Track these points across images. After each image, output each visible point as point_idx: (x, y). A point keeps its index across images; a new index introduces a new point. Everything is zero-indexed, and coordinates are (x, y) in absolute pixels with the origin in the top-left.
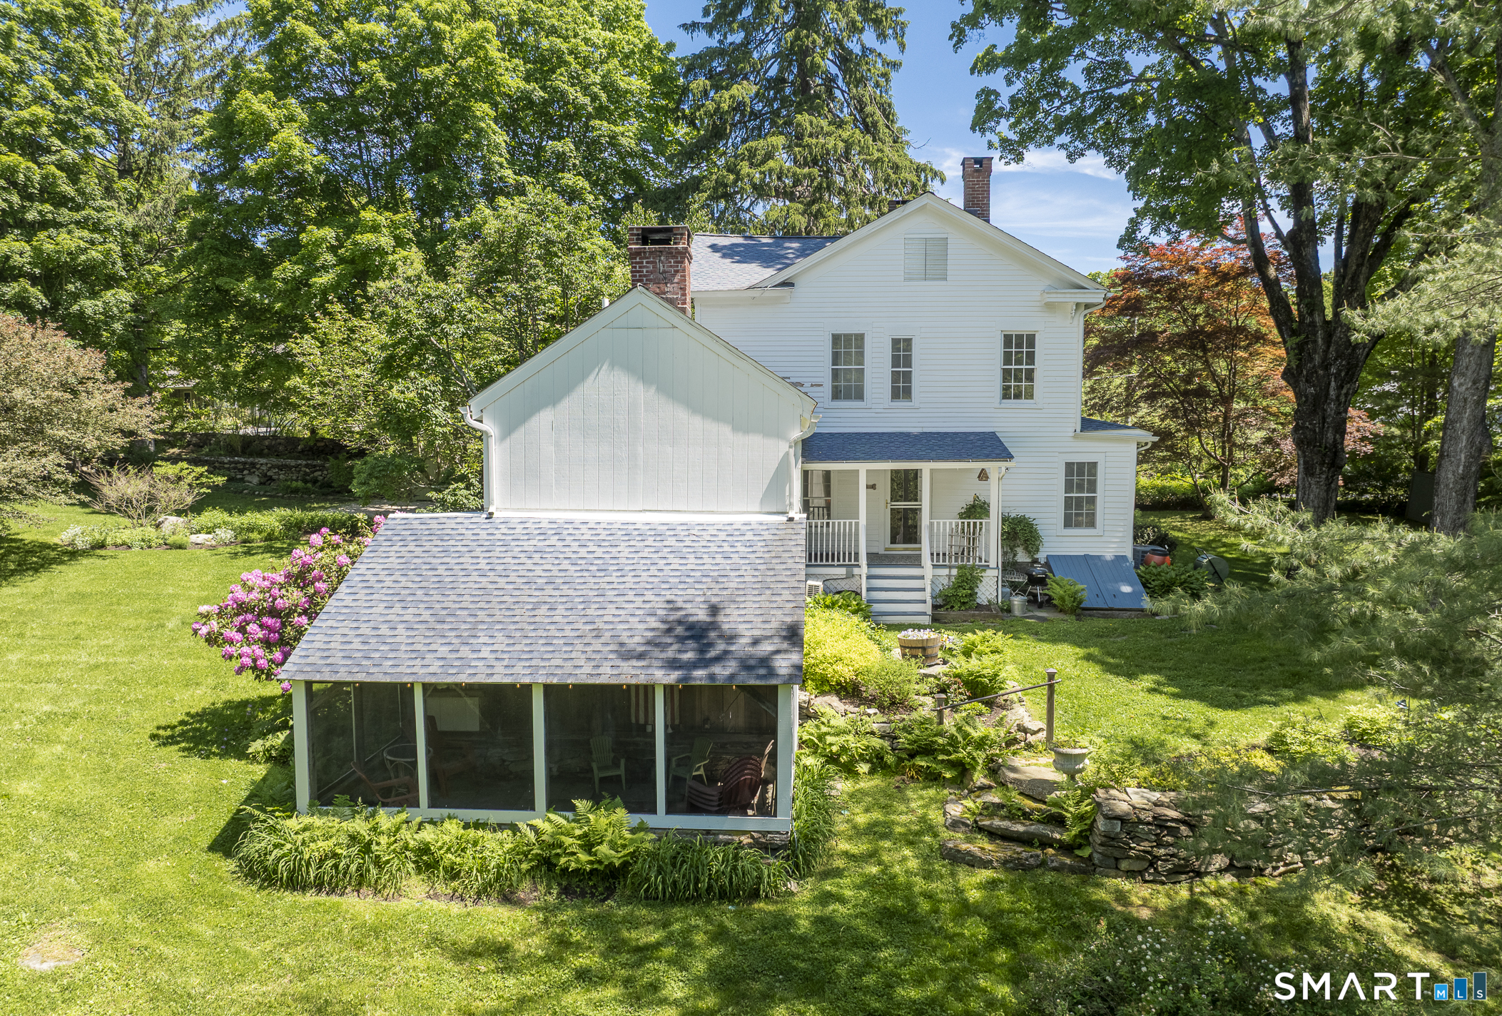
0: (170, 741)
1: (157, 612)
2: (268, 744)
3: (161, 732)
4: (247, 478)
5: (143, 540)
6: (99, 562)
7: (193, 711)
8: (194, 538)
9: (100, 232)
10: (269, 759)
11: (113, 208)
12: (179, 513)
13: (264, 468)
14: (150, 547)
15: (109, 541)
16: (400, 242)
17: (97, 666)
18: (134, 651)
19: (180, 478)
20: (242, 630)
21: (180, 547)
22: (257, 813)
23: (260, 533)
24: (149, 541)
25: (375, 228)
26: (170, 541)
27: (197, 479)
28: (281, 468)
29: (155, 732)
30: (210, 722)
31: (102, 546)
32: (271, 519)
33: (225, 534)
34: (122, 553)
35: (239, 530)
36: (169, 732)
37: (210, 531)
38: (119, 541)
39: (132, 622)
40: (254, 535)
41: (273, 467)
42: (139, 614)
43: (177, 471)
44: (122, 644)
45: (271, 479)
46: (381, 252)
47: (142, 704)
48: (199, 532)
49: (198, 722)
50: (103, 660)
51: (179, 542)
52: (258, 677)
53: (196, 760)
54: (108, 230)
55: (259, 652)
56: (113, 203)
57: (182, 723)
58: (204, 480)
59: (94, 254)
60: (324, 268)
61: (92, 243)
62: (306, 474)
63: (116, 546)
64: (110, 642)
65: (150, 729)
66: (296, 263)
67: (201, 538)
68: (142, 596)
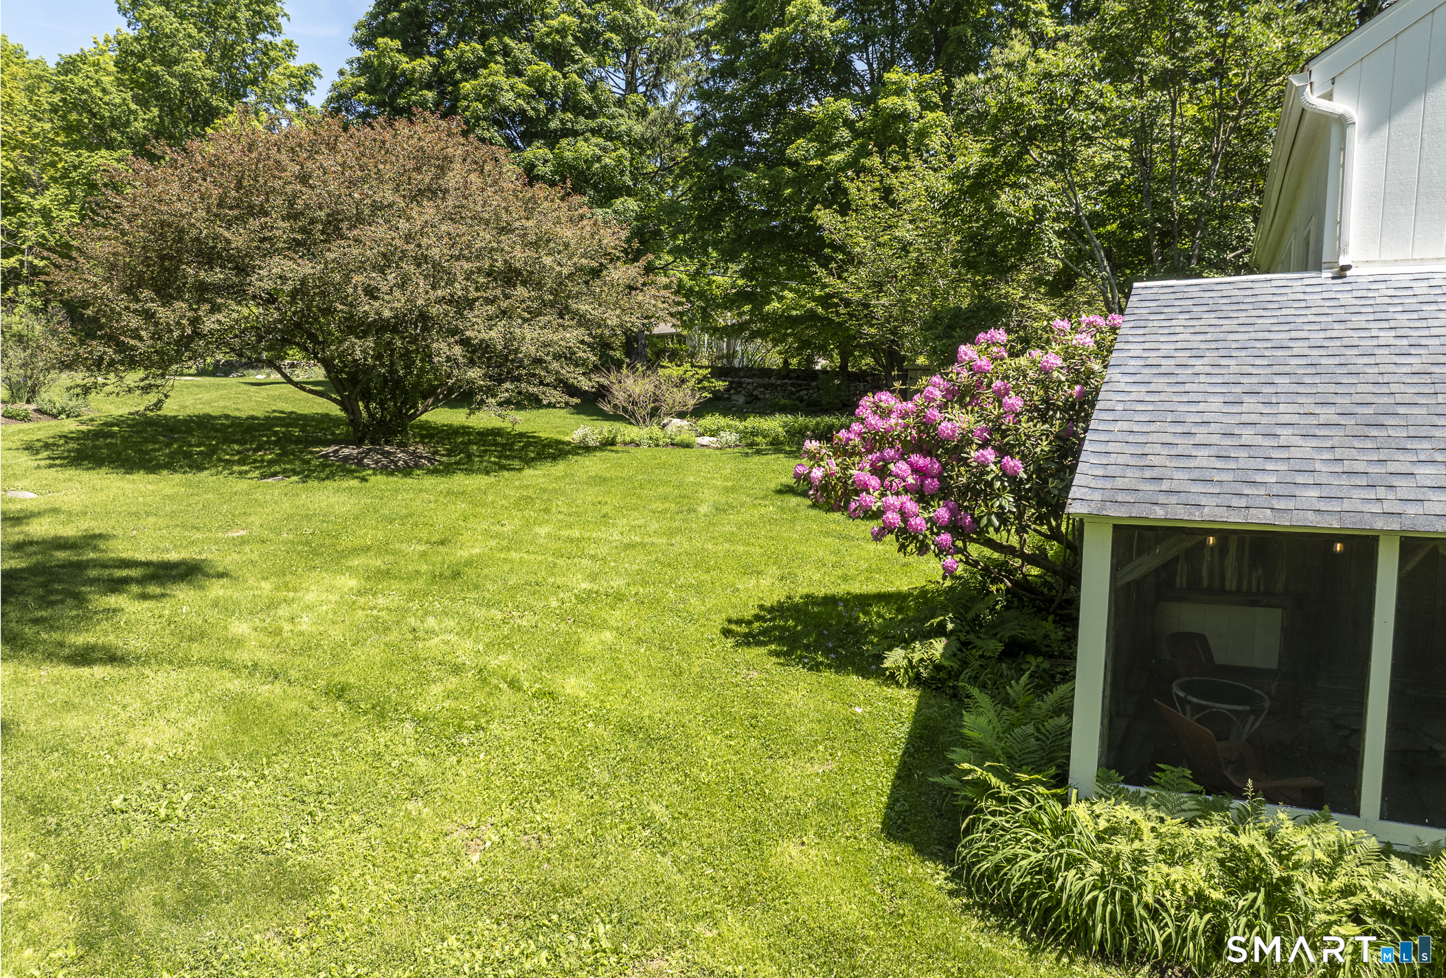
0: (749, 640)
1: (684, 497)
2: (916, 657)
3: (733, 627)
4: (734, 397)
5: (651, 438)
6: (613, 454)
7: (768, 604)
8: (700, 440)
9: (611, 139)
10: (916, 681)
11: (622, 116)
12: (681, 415)
13: (750, 387)
14: (657, 445)
15: (619, 439)
16: (927, 106)
17: (632, 546)
18: (671, 533)
19: (683, 381)
20: (880, 471)
21: (688, 446)
22: (994, 781)
23: (764, 437)
24: (657, 440)
25: (900, 91)
26: (678, 439)
27: (700, 381)
28: (766, 387)
29: (726, 625)
30: (797, 620)
31: (613, 443)
32: (774, 424)
33: (732, 437)
34: (632, 449)
35: (744, 434)
36: (743, 629)
37: (714, 433)
38: (628, 439)
39: (659, 506)
40: (759, 439)
41: (759, 386)
42: (665, 498)
43: (681, 372)
44: (654, 526)
45: (757, 398)
46: (904, 116)
47: (698, 589)
48: (702, 435)
49: (782, 617)
50: (638, 539)
51: (686, 441)
52: (902, 548)
53: (799, 671)
54: (619, 137)
55: (911, 506)
56: (623, 111)
57: (758, 618)
58: (706, 384)
59: (607, 160)
60: (839, 146)
61: (604, 149)
62: (792, 393)
63: (625, 444)
64: (641, 522)
65: (719, 621)
66: (810, 140)
67: (706, 440)
68: (667, 483)
